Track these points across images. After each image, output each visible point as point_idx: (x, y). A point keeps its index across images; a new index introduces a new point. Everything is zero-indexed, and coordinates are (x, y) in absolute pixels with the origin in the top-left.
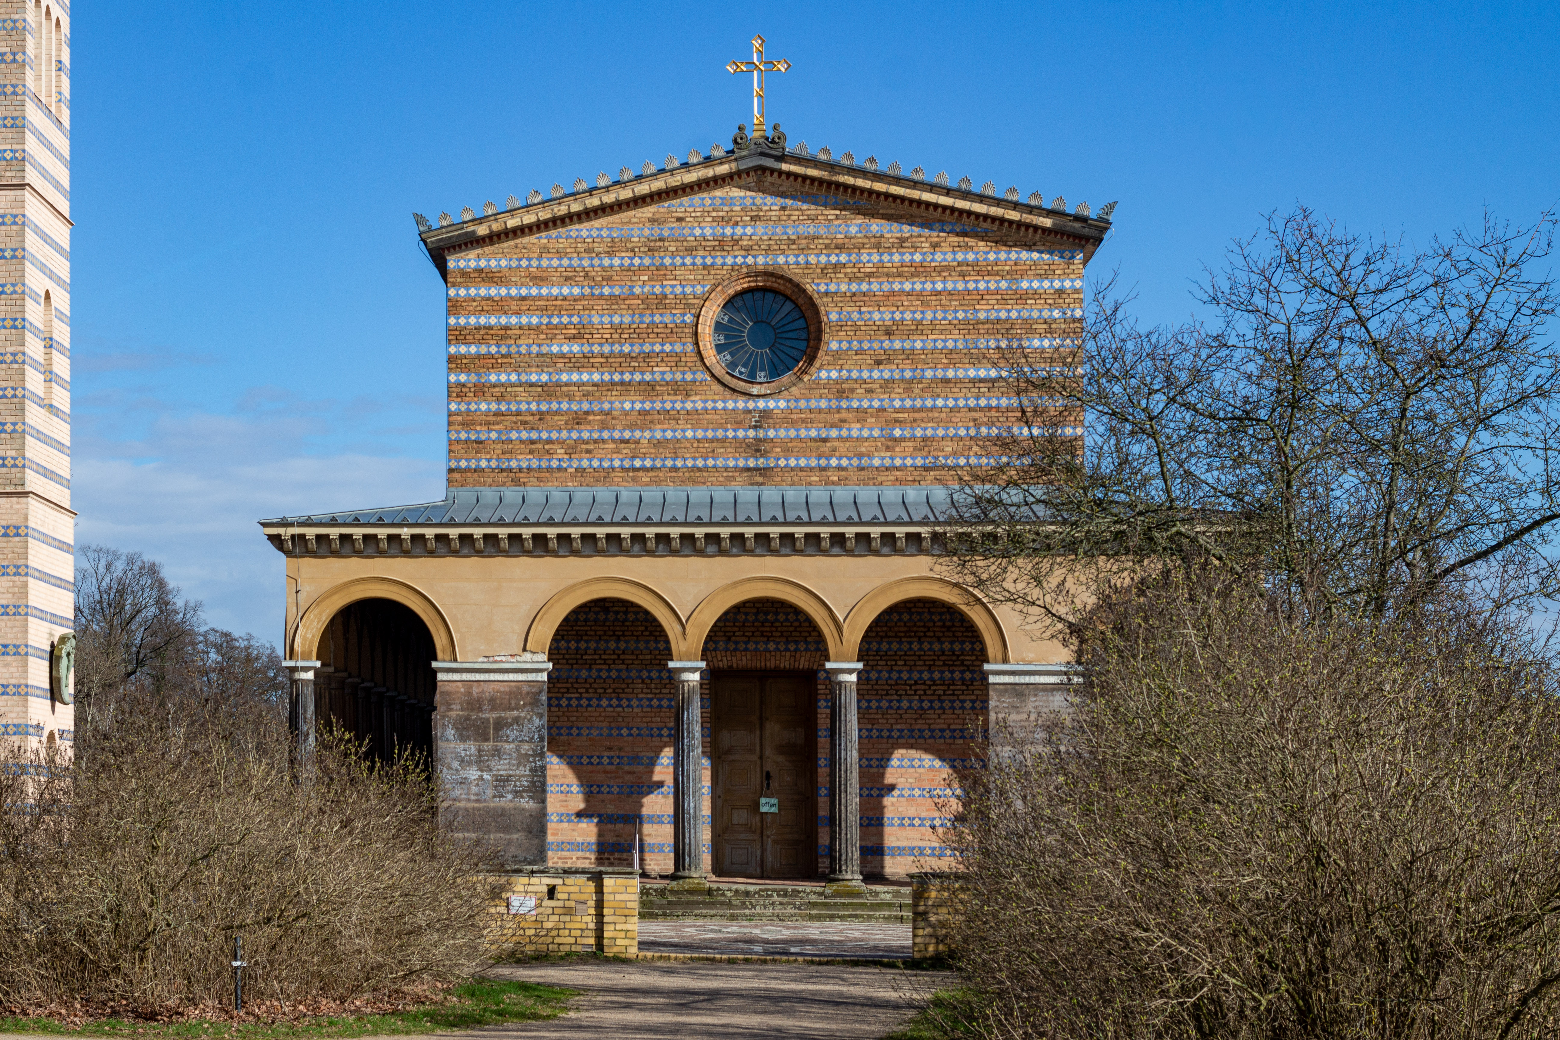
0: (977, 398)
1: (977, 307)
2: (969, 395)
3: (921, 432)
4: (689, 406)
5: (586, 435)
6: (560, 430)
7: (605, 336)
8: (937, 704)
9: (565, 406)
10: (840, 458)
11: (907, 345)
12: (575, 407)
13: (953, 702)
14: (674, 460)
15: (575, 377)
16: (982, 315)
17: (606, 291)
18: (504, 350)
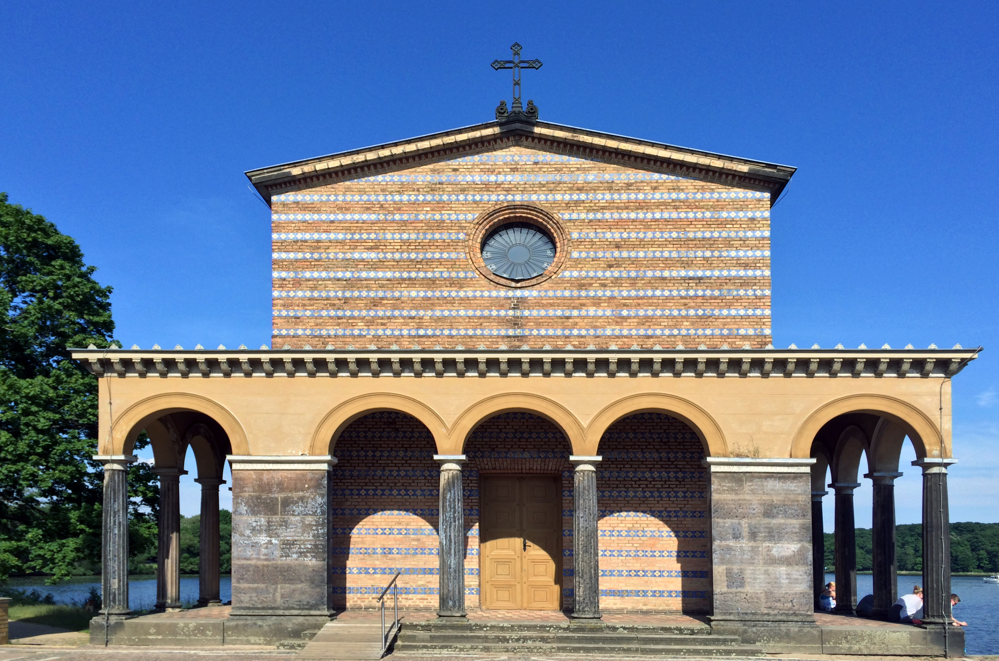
0: (687, 290)
1: (687, 229)
2: (681, 288)
3: (644, 313)
4: (462, 294)
5: (381, 313)
6: (360, 310)
7: (396, 247)
8: (656, 494)
9: (364, 294)
10: (580, 330)
11: (633, 254)
12: (372, 294)
13: (668, 492)
14: (450, 330)
15: (372, 274)
16: (691, 235)
17: (397, 217)
18: (316, 256)
